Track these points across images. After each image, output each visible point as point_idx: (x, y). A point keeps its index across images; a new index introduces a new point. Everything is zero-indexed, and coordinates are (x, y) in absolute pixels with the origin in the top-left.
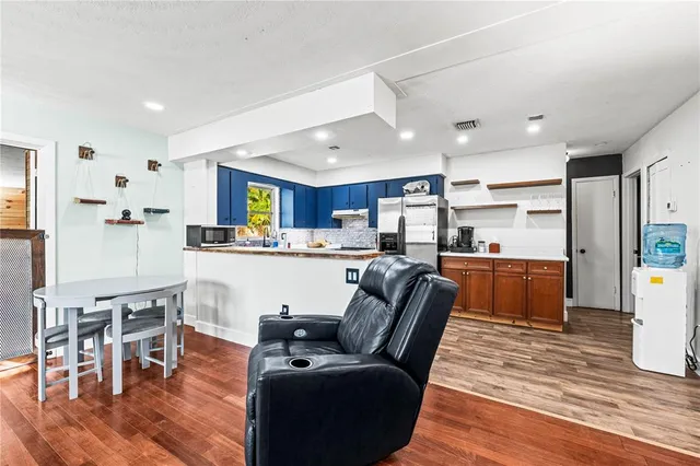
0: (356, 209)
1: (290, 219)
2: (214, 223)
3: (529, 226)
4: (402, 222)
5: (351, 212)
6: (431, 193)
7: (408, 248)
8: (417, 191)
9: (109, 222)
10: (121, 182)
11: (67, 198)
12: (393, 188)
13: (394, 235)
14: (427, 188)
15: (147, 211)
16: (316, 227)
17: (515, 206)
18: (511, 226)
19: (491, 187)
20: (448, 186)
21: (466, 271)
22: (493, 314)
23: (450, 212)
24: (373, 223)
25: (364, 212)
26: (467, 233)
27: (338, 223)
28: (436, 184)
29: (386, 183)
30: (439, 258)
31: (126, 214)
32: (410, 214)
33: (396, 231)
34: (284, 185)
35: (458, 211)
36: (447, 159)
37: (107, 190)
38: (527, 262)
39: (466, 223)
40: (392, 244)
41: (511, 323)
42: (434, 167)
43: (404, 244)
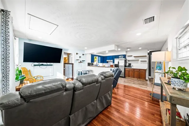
0: (111, 60)
1: (100, 61)
2: (90, 63)
3: (141, 63)
4: (118, 62)
5: (110, 60)
6: (124, 58)
7: (119, 67)
8: (121, 57)
9: (79, 62)
10: (80, 57)
11: (75, 59)
12: (117, 57)
13: (117, 64)
14: (123, 57)
15: (83, 61)
16: (104, 63)
17: (139, 60)
18: (138, 63)
19: (134, 57)
20: (127, 56)
21: (129, 71)
22: (134, 77)
23: (127, 61)
24: (114, 62)
25: (112, 60)
26: (130, 64)
27: (107, 62)
28: (125, 56)
29: (116, 56)
30: (125, 68)
31: (81, 61)
32: (120, 61)
34: (99, 56)
35: (128, 61)
36: (127, 52)
37: (79, 58)
38: (140, 69)
39: (130, 63)
40: (117, 66)
41: (137, 79)
42: (124, 53)
43: (119, 66)
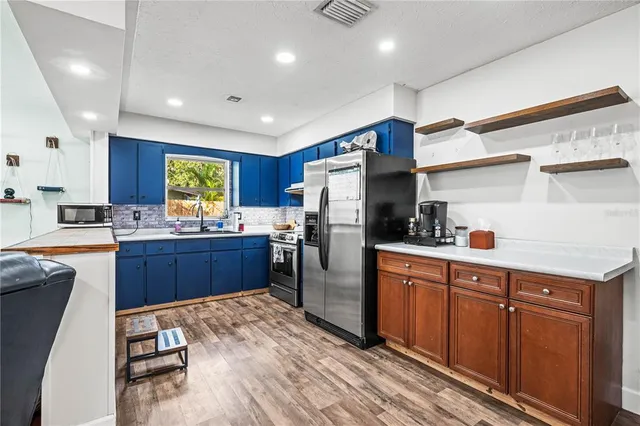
4: (323, 196)
10: (13, 161)
17: (528, 158)
18: (517, 198)
21: (409, 278)
22: (450, 366)
27: (299, 200)
31: (10, 193)
33: (317, 210)
38: (509, 272)
41: (483, 389)
